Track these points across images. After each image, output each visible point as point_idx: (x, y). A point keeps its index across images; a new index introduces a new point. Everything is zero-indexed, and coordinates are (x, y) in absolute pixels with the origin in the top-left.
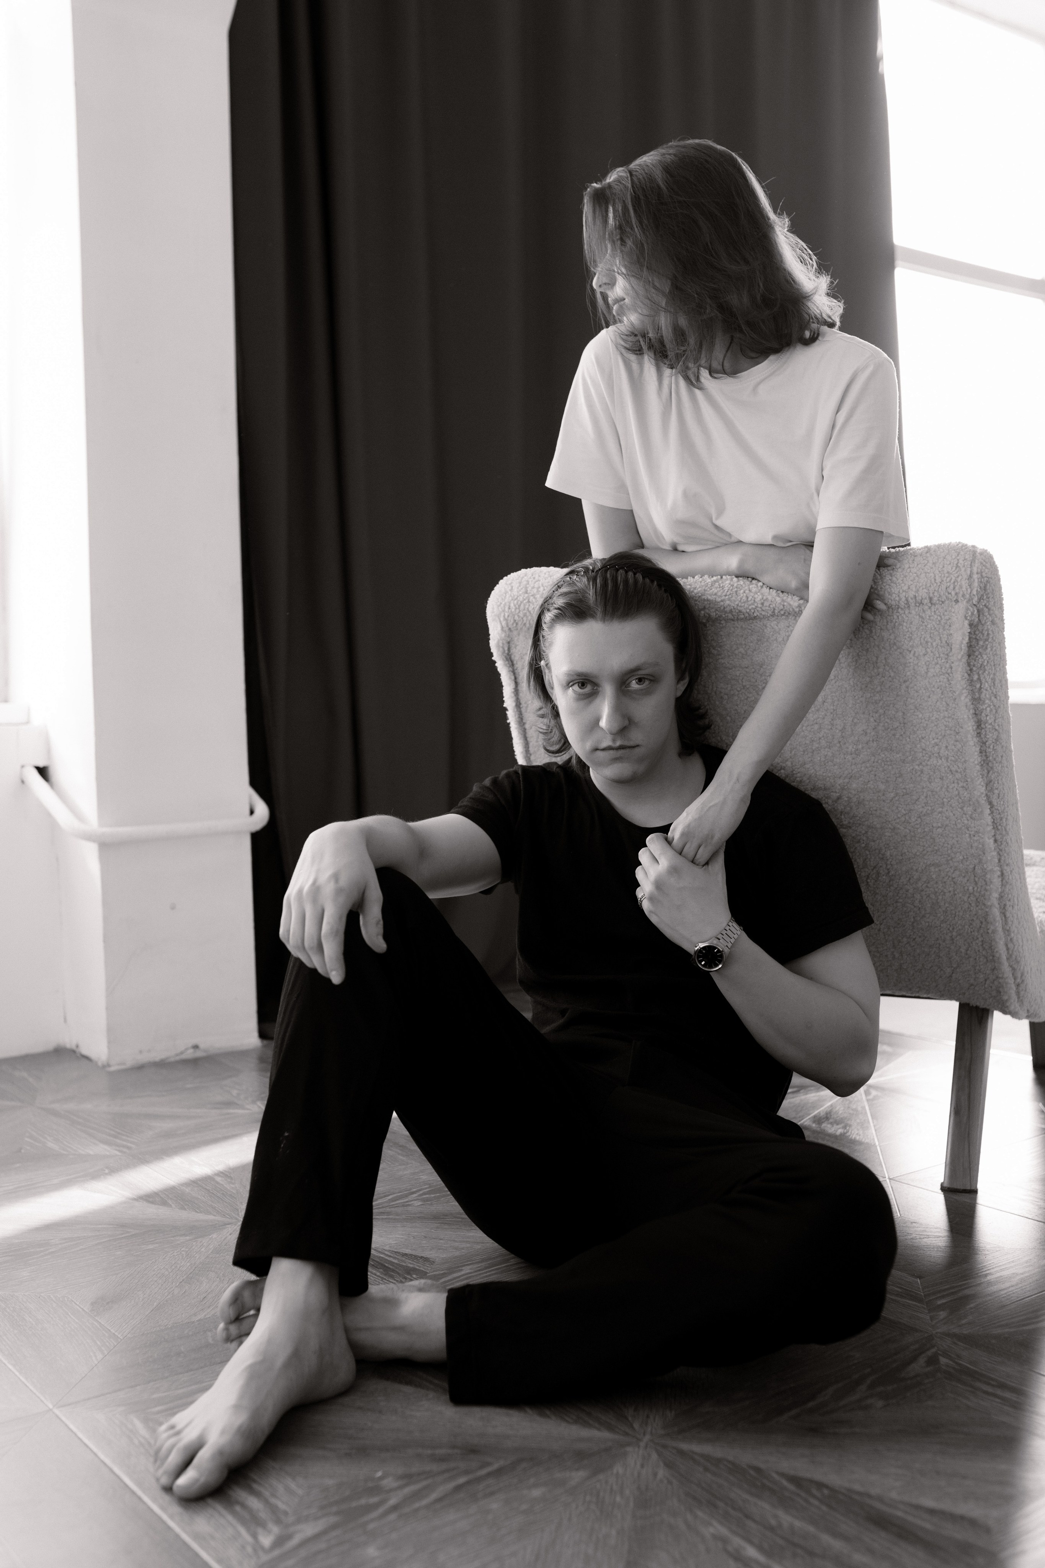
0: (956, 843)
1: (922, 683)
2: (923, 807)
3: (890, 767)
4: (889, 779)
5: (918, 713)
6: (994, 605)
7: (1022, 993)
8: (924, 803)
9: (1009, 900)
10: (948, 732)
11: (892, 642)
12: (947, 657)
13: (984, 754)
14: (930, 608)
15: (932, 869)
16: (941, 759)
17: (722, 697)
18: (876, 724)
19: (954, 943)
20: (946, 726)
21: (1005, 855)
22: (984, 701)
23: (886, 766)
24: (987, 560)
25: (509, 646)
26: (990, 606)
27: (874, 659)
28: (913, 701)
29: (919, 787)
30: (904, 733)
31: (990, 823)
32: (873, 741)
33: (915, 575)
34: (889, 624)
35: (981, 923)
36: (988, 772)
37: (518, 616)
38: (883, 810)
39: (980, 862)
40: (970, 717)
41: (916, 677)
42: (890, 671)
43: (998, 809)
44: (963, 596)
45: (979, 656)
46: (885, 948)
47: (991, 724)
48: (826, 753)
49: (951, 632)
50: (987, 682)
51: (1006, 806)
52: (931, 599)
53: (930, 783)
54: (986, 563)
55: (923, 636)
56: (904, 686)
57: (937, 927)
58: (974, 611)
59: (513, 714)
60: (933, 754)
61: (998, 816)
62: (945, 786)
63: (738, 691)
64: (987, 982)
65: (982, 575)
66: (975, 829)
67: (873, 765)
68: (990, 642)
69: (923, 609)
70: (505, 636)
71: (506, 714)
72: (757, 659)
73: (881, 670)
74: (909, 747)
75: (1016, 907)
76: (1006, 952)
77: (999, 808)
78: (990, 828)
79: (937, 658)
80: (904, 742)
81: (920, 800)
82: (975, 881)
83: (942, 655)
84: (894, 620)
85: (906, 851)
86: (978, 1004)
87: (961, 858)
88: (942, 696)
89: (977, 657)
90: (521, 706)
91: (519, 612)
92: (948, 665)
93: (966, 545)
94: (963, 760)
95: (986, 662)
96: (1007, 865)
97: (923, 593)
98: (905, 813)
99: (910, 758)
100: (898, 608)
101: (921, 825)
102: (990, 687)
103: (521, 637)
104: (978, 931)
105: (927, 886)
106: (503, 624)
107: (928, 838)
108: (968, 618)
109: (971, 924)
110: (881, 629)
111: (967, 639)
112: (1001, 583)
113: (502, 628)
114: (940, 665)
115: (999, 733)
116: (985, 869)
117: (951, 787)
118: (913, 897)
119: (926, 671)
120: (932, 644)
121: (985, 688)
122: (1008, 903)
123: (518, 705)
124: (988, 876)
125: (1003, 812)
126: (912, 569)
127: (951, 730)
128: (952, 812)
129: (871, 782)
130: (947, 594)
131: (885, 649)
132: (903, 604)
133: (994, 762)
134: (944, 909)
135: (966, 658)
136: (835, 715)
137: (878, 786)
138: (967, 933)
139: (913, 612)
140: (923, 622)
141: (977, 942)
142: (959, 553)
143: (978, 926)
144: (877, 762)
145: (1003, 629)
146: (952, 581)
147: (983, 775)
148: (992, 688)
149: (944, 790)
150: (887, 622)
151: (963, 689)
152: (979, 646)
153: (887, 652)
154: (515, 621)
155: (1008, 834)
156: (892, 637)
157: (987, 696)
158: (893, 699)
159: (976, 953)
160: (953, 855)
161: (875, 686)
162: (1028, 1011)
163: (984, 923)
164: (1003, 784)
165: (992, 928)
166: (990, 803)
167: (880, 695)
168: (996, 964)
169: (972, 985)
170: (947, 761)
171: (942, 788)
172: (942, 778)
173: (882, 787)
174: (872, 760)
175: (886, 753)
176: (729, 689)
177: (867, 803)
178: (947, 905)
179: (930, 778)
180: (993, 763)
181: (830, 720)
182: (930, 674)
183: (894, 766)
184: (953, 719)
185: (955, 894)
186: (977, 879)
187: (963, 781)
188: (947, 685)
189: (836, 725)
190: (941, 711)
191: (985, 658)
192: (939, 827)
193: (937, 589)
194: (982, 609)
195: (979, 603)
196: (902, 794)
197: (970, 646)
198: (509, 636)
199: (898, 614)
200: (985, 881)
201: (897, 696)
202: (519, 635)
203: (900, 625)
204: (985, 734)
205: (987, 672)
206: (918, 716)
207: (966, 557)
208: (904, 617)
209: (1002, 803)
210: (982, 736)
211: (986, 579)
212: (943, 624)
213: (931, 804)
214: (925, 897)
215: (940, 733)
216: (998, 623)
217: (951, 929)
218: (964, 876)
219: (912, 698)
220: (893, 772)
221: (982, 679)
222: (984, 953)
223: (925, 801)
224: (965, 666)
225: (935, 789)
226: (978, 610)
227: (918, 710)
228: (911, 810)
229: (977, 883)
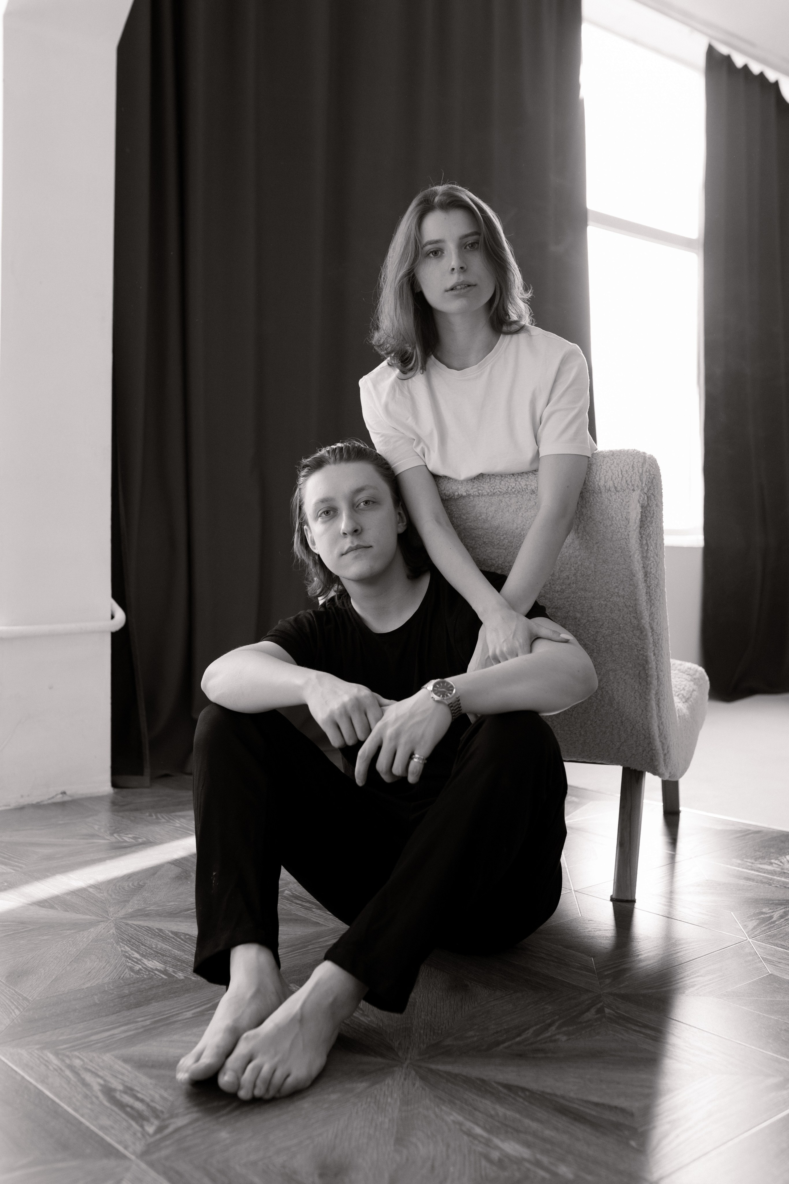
0: (627, 655)
1: (608, 544)
2: (606, 630)
3: (584, 602)
4: (583, 610)
5: (605, 565)
6: (658, 493)
7: (667, 760)
8: (607, 627)
9: (662, 696)
10: (625, 579)
11: (589, 515)
12: (626, 527)
13: (649, 594)
14: (615, 494)
15: (611, 673)
16: (619, 597)
18: (576, 571)
19: (622, 725)
20: (623, 574)
21: (661, 664)
22: (649, 559)
23: (581, 601)
24: (653, 463)
26: (655, 495)
28: (601, 557)
29: (604, 616)
30: (595, 579)
31: (651, 642)
32: (573, 583)
33: (605, 471)
35: (643, 711)
36: (651, 607)
39: (644, 668)
40: (641, 569)
41: (604, 541)
42: (587, 535)
43: (657, 633)
44: (637, 486)
45: (647, 528)
46: (575, 728)
47: (654, 574)
49: (629, 511)
50: (652, 545)
52: (616, 488)
53: (611, 613)
54: (653, 465)
55: (610, 513)
56: (596, 546)
57: (612, 713)
58: (645, 497)
60: (614, 594)
61: (657, 637)
62: (622, 616)
64: (644, 753)
65: (649, 473)
66: (642, 646)
68: (654, 518)
69: (610, 494)
74: (598, 588)
75: (666, 700)
76: (658, 732)
77: (657, 632)
78: (651, 646)
79: (619, 528)
80: (594, 585)
81: (604, 625)
82: (639, 682)
83: (622, 526)
84: (591, 501)
86: (636, 768)
87: (631, 666)
88: (622, 554)
89: (646, 528)
92: (626, 533)
93: (639, 452)
94: (634, 598)
95: (652, 532)
96: (661, 671)
97: (610, 484)
99: (598, 596)
100: (593, 493)
104: (640, 717)
105: (606, 685)
108: (641, 502)
111: (640, 516)
112: (662, 478)
114: (621, 533)
115: (659, 580)
116: (647, 674)
117: (625, 616)
119: (611, 536)
120: (616, 518)
121: (650, 549)
122: (661, 698)
124: (649, 679)
125: (660, 635)
126: (603, 466)
127: (627, 577)
128: (625, 634)
129: (571, 612)
130: (627, 485)
131: (583, 520)
133: (655, 600)
135: (639, 529)
138: (633, 718)
140: (610, 503)
141: (639, 724)
142: (635, 457)
143: (640, 713)
144: (575, 598)
145: (662, 509)
146: (630, 476)
147: (647, 609)
148: (655, 549)
149: (620, 618)
150: (586, 503)
151: (637, 550)
152: (648, 521)
155: (662, 650)
157: (652, 555)
159: (638, 732)
160: (625, 664)
162: (670, 773)
163: (644, 711)
164: (660, 615)
165: (650, 714)
167: (579, 552)
168: (651, 740)
169: (633, 754)
170: (624, 598)
172: (619, 610)
173: (578, 615)
174: (572, 597)
175: (582, 592)
178: (619, 698)
179: (611, 610)
180: (654, 601)
182: (614, 539)
183: (587, 601)
184: (628, 570)
185: (625, 691)
186: (641, 681)
187: (634, 612)
188: (626, 547)
190: (621, 565)
191: (651, 529)
192: (616, 644)
193: (620, 482)
194: (650, 496)
195: (648, 492)
196: (592, 620)
197: (641, 521)
199: (593, 497)
200: (646, 682)
201: (591, 553)
204: (650, 581)
205: (652, 539)
206: (604, 567)
207: (639, 460)
208: (598, 499)
209: (659, 628)
210: (648, 582)
211: (653, 476)
212: (624, 505)
213: (612, 628)
214: (604, 693)
215: (619, 580)
216: (659, 505)
217: (621, 715)
218: (632, 679)
219: (601, 555)
220: (586, 605)
221: (648, 543)
222: (643, 732)
223: (607, 626)
224: (638, 534)
225: (615, 618)
226: (647, 497)
227: (604, 563)
228: (597, 632)
229: (640, 684)
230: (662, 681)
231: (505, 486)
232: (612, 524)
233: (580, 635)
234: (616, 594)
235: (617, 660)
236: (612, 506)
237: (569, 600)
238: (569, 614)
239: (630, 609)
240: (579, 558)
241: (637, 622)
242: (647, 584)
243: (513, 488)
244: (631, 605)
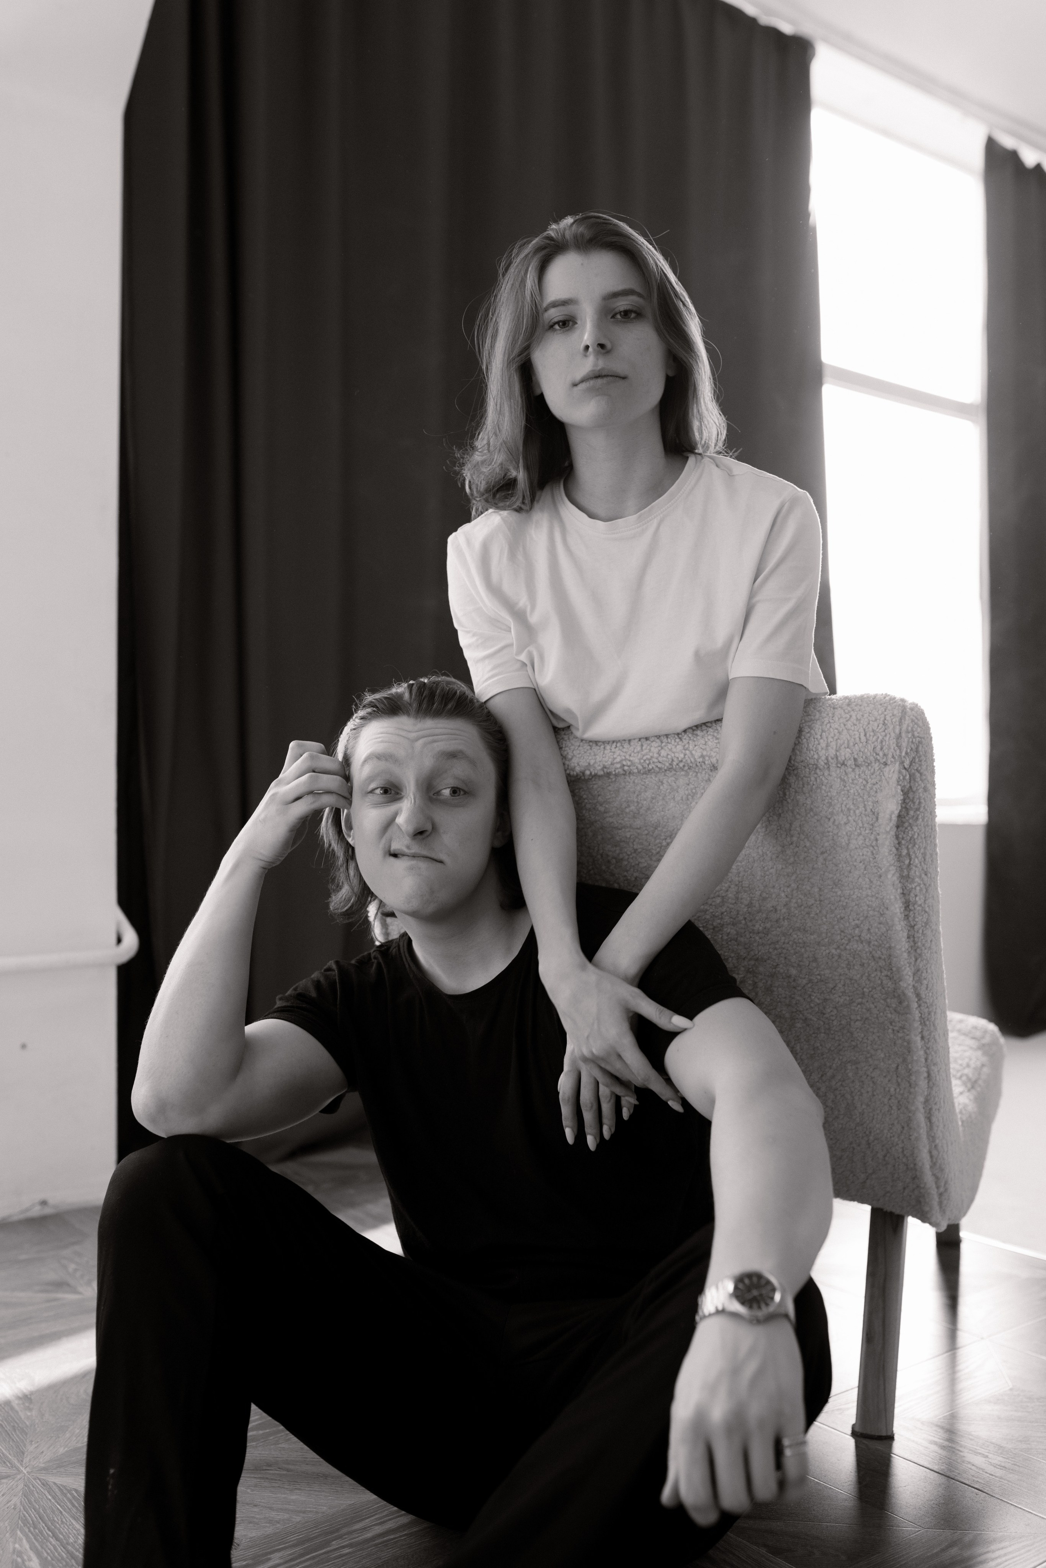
0: (877, 1039)
1: (842, 855)
2: (840, 997)
3: (803, 950)
4: (801, 963)
5: (837, 890)
6: (927, 769)
8: (842, 992)
9: (936, 1104)
10: (871, 913)
11: (808, 807)
12: (872, 827)
13: (911, 939)
14: (853, 770)
16: (862, 943)
17: (609, 862)
18: (787, 899)
19: (869, 1146)
21: (933, 1053)
22: (913, 879)
23: (798, 948)
24: (919, 717)
26: (922, 771)
27: (787, 826)
28: (831, 876)
29: (835, 973)
30: (820, 912)
31: (917, 1018)
32: (784, 918)
33: (836, 731)
34: (806, 786)
35: (903, 1128)
36: (916, 960)
38: (793, 998)
39: (905, 1060)
40: (898, 897)
41: (835, 849)
42: (806, 840)
43: (926, 1003)
44: (893, 757)
45: (909, 828)
47: (920, 905)
48: (729, 931)
49: (880, 798)
50: (917, 857)
51: (935, 997)
52: (855, 760)
53: (849, 969)
54: (918, 720)
55: (845, 802)
56: (821, 859)
57: (852, 1130)
58: (905, 775)
60: (853, 937)
61: (925, 1010)
62: (866, 974)
63: (629, 855)
64: (906, 1190)
65: (913, 735)
66: (900, 1025)
67: (783, 946)
68: (921, 812)
69: (845, 771)
72: (651, 819)
73: (795, 839)
74: (825, 927)
75: (942, 1110)
76: (929, 1159)
77: (928, 1001)
78: (917, 1024)
79: (860, 827)
80: (820, 922)
81: (837, 988)
82: (897, 1082)
83: (866, 825)
84: (811, 783)
85: (819, 1045)
86: (894, 1211)
87: (882, 1055)
88: (865, 872)
89: (906, 828)
92: (872, 837)
93: (895, 698)
94: (888, 945)
95: (916, 834)
96: (934, 1065)
97: (845, 753)
98: (818, 1001)
99: (826, 940)
100: (816, 769)
101: (836, 1017)
102: (920, 863)
104: (899, 1137)
107: (845, 1032)
108: (899, 783)
109: (891, 1129)
110: (796, 792)
112: (933, 742)
114: (864, 836)
115: (929, 915)
116: (910, 1070)
118: (825, 1096)
119: (847, 842)
120: (854, 812)
121: (914, 864)
122: (935, 1107)
124: (913, 1078)
125: (932, 1005)
127: (874, 910)
128: (873, 1003)
129: (781, 966)
130: (875, 755)
131: (799, 814)
132: (822, 763)
133: (923, 948)
134: (860, 1111)
135: (895, 829)
136: (740, 888)
137: (788, 970)
138: (886, 1138)
139: (834, 774)
140: (845, 786)
141: (897, 1148)
142: (887, 707)
143: (899, 1131)
144: (788, 943)
145: (935, 795)
146: (879, 740)
147: (910, 963)
148: (923, 864)
149: (864, 978)
151: (891, 865)
152: (910, 816)
153: (803, 819)
155: (936, 1029)
156: (809, 802)
157: (917, 873)
158: (808, 872)
159: (895, 1159)
160: (872, 1052)
161: (788, 857)
163: (906, 1128)
164: (932, 973)
165: (915, 1134)
166: (918, 995)
168: (917, 1172)
169: (888, 1192)
170: (869, 945)
171: (862, 976)
172: (862, 965)
173: (793, 972)
174: (782, 941)
175: (799, 934)
176: (618, 852)
177: (775, 989)
178: (864, 1107)
179: (848, 964)
180: (922, 950)
181: (735, 893)
182: (852, 846)
183: (808, 948)
184: (877, 898)
185: (874, 1095)
186: (899, 1080)
187: (887, 968)
188: (871, 859)
189: (742, 899)
190: (864, 889)
191: (915, 830)
192: (857, 1020)
193: (862, 750)
194: (914, 774)
195: (910, 766)
196: (816, 981)
197: (900, 817)
199: (816, 775)
200: (909, 1082)
201: (813, 868)
203: (818, 788)
204: (914, 916)
205: (917, 846)
206: (836, 893)
207: (894, 713)
208: (823, 779)
209: (931, 994)
210: (911, 919)
211: (918, 739)
212: (868, 789)
213: (850, 994)
214: (839, 1097)
215: (862, 914)
216: (929, 788)
217: (867, 1133)
218: (885, 1077)
219: (829, 873)
220: (806, 956)
221: (911, 853)
222: (904, 1160)
223: (842, 990)
224: (894, 839)
225: (855, 978)
226: (910, 775)
227: (836, 885)
228: (825, 1000)
229: (899, 1085)
230: (936, 1080)
231: (667, 758)
232: (849, 821)
233: (796, 1004)
234: (857, 938)
235: (859, 1046)
236: (848, 791)
237: (777, 946)
238: (778, 969)
239: (880, 964)
240: (794, 877)
241: (893, 986)
242: (909, 922)
243: (681, 761)
244: (883, 957)
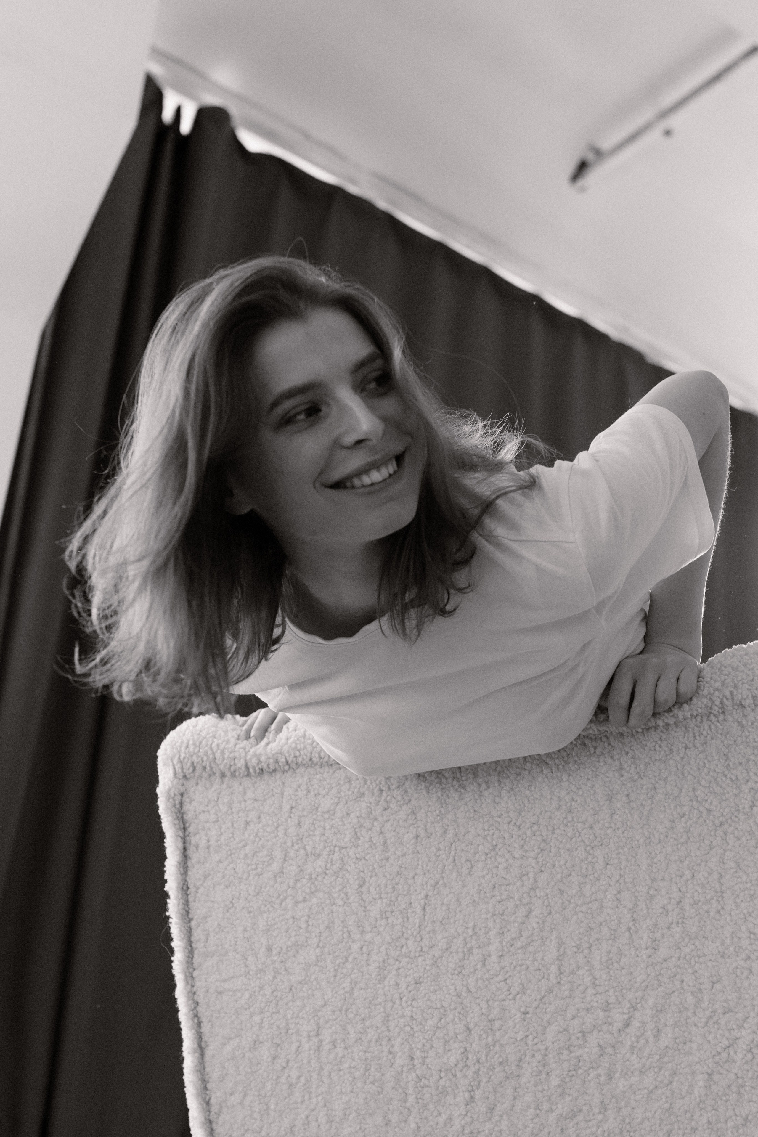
18: (680, 894)
25: (182, 800)
37: (198, 757)
59: (175, 902)
70: (178, 784)
71: (166, 903)
90: (189, 892)
91: (199, 751)
103: (200, 788)
106: (177, 768)
113: (175, 774)
123: (184, 889)
154: (193, 763)
183: (709, 964)
198: (183, 785)
202: (197, 784)
